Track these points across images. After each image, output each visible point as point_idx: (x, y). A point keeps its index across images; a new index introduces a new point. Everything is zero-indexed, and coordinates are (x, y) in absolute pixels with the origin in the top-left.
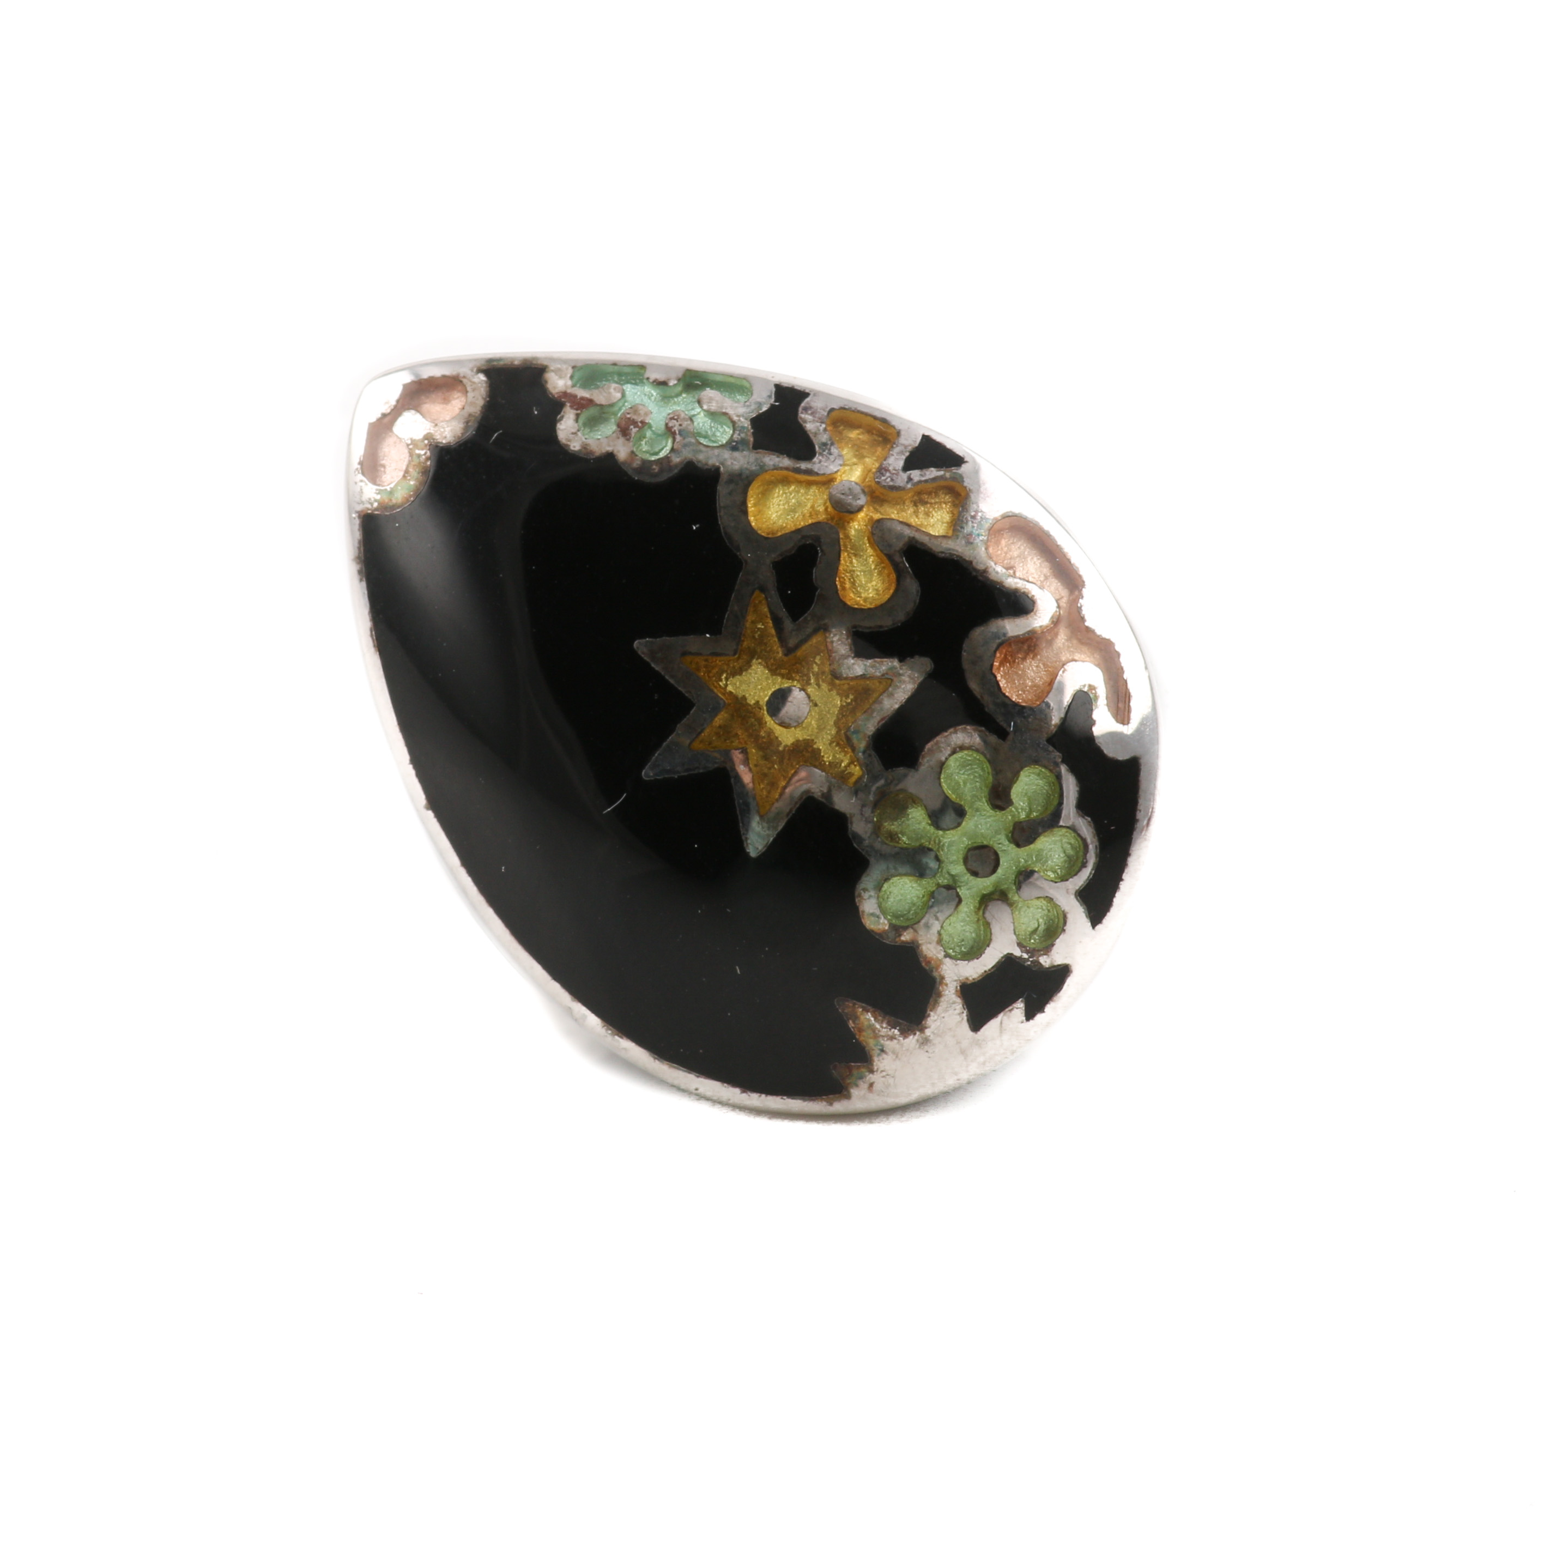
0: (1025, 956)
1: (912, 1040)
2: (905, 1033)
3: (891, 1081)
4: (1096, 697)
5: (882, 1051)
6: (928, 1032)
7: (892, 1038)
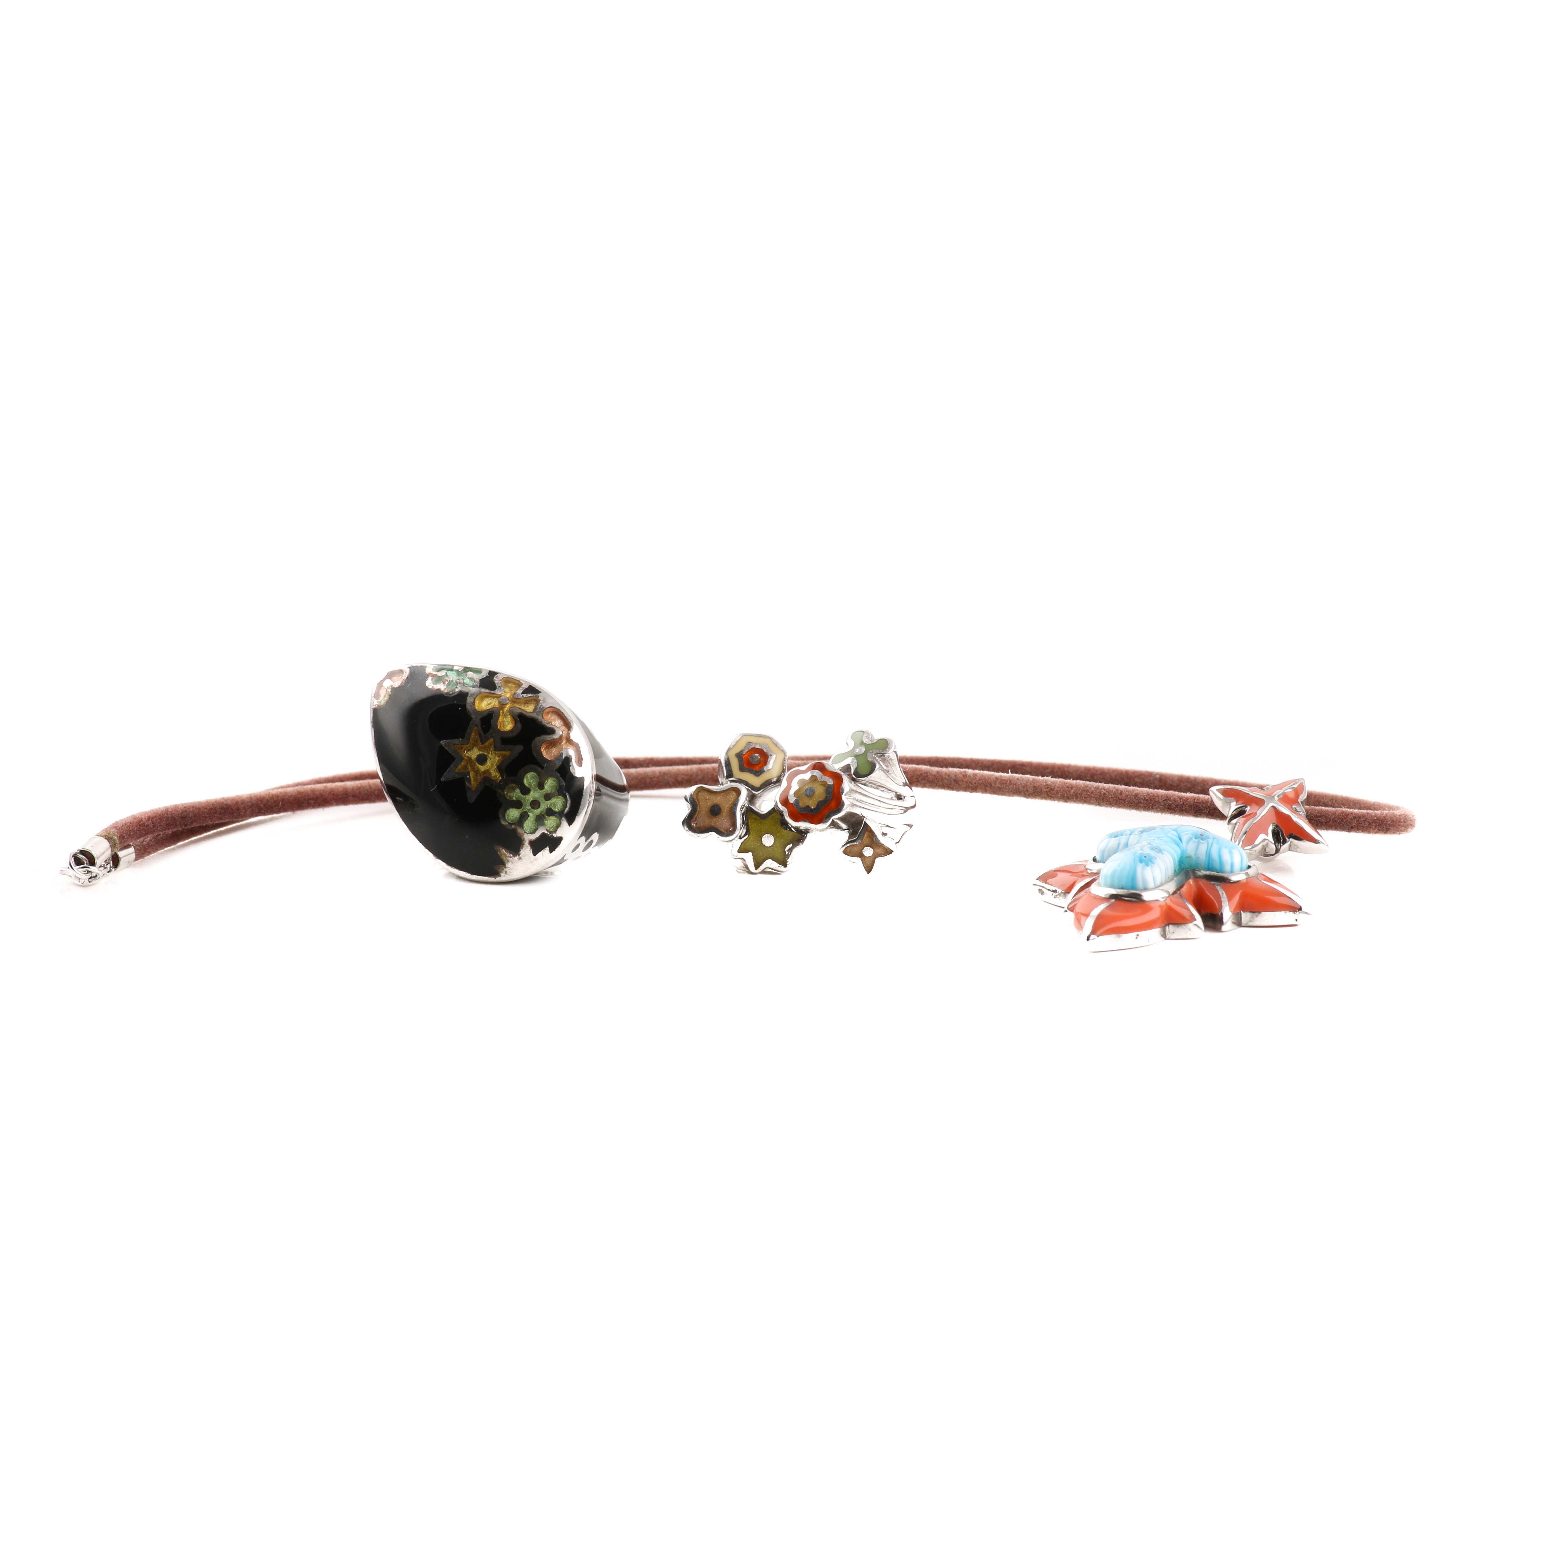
0: (548, 833)
1: (516, 858)
2: (514, 856)
3: (511, 871)
4: (572, 759)
5: (508, 861)
6: (521, 855)
7: (510, 857)
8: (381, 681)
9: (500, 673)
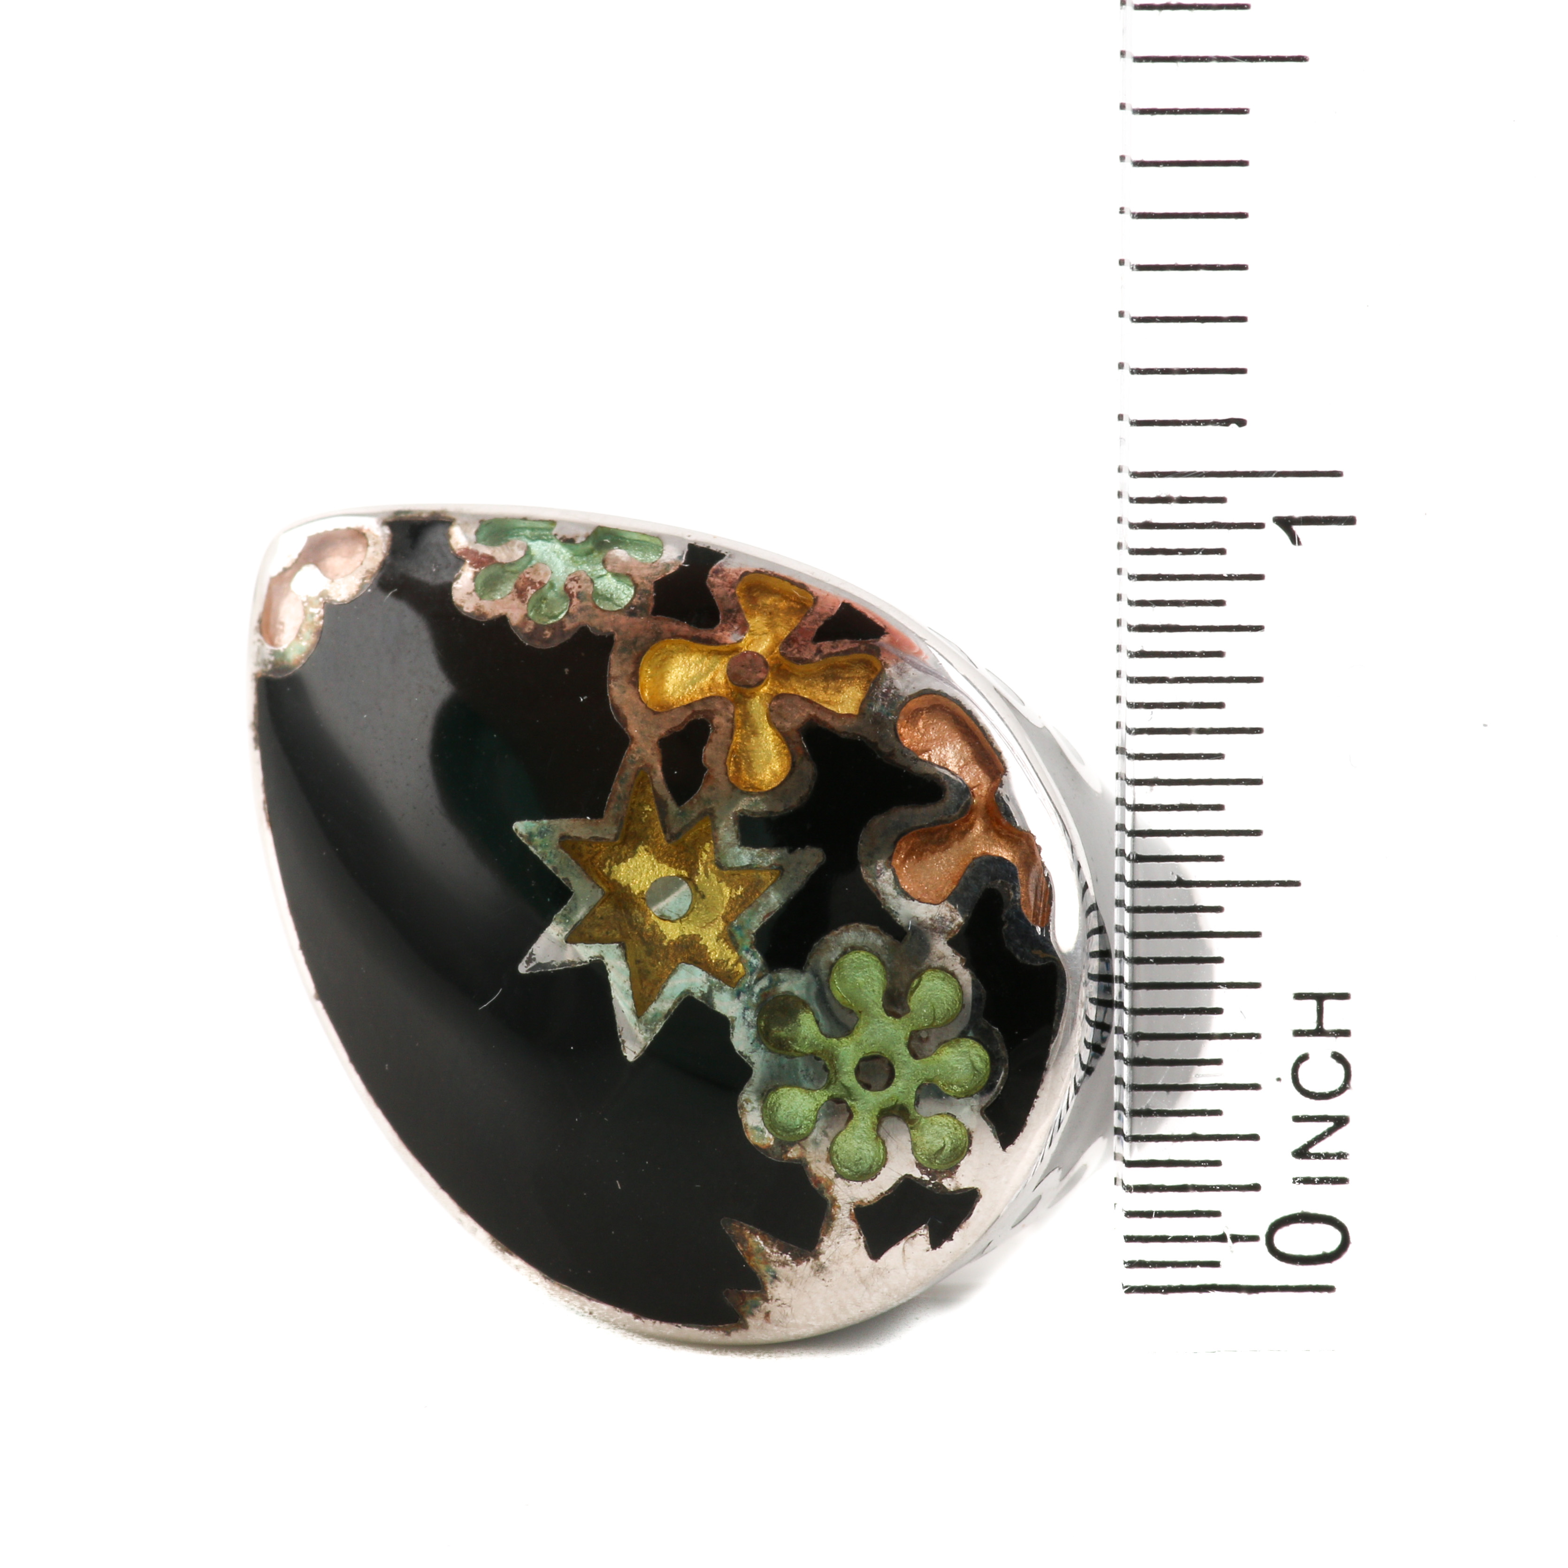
0: (926, 1178)
1: (805, 1267)
2: (798, 1258)
3: (788, 1310)
5: (775, 1277)
6: (822, 1258)
7: (784, 1264)
8: (285, 570)
9: (733, 554)
